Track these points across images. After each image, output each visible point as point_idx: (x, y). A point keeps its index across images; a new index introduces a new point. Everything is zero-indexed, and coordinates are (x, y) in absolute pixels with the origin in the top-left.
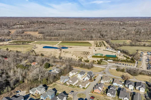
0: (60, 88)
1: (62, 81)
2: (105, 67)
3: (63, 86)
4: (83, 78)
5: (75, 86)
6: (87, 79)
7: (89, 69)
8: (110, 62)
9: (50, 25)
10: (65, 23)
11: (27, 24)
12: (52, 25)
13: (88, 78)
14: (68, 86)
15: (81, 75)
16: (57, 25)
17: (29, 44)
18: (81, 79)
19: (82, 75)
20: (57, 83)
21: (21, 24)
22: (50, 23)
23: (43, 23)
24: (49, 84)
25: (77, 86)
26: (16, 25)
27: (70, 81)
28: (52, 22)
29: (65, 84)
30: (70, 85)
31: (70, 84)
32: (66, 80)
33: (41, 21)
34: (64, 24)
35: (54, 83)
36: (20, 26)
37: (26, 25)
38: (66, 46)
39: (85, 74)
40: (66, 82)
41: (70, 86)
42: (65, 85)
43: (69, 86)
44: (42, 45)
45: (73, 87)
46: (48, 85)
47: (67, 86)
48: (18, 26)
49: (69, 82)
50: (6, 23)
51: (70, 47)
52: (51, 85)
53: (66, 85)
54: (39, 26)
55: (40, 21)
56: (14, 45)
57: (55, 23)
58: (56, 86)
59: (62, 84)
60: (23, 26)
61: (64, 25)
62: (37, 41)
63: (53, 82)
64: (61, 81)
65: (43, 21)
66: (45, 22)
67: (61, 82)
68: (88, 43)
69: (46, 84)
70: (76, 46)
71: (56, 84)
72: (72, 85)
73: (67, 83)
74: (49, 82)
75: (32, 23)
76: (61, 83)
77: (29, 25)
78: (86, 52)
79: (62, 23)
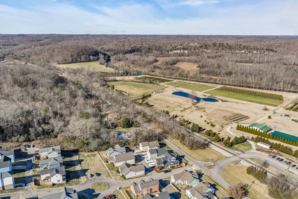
9: (238, 52)
11: (195, 49)
12: (243, 51)
16: (255, 52)
17: (160, 83)
21: (184, 49)
22: (239, 49)
23: (226, 48)
26: (175, 50)
28: (244, 46)
33: (222, 44)
35: (95, 153)
36: (182, 51)
37: (192, 50)
46: (82, 151)
48: (179, 51)
50: (162, 45)
51: (223, 101)
52: (87, 154)
54: (217, 52)
55: (220, 44)
56: (137, 83)
57: (252, 47)
60: (186, 52)
61: (272, 53)
62: (178, 80)
63: (96, 150)
65: (227, 44)
66: (230, 46)
75: (204, 47)
77: (197, 50)
79: (267, 50)
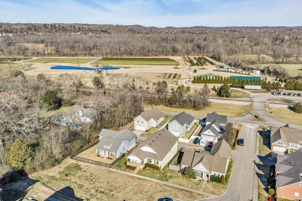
0: (97, 184)
1: (105, 150)
2: (249, 103)
3: (113, 176)
4: (193, 137)
5: (172, 171)
6: (211, 139)
7: (198, 110)
8: (255, 91)
9: (74, 34)
10: (108, 31)
11: (22, 32)
13: (212, 134)
14: (137, 171)
15: (183, 124)
16: (91, 34)
17: (14, 62)
18: (187, 141)
19: (185, 125)
20: (84, 160)
21: (7, 31)
22: (75, 31)
23: (60, 29)
24: (43, 168)
25: (183, 172)
27: (146, 149)
28: (79, 28)
29: (122, 162)
30: (147, 165)
31: (146, 161)
32: (124, 147)
33: (55, 25)
34: (106, 31)
35: (69, 161)
36: (4, 35)
37: (19, 33)
38: (115, 66)
39: (193, 124)
40: (123, 155)
41: (149, 171)
42: (119, 167)
43: (140, 173)
44: (49, 64)
45: (161, 179)
46: (34, 170)
47: (134, 174)
48: (0, 35)
49: (141, 155)
51: (125, 68)
52: (54, 172)
53: (129, 167)
54: (50, 35)
55: (51, 25)
57: (87, 29)
58: (80, 173)
59: (106, 165)
60: (11, 35)
61: (107, 35)
62: (38, 58)
63: (65, 157)
64: (103, 148)
65: (59, 25)
67: (102, 153)
68: (168, 60)
69: (27, 168)
70: (138, 64)
71: (78, 167)
72: (157, 168)
73: (131, 157)
74: (40, 156)
75: (33, 29)
76: (105, 161)
78: (171, 74)
79: (102, 31)
